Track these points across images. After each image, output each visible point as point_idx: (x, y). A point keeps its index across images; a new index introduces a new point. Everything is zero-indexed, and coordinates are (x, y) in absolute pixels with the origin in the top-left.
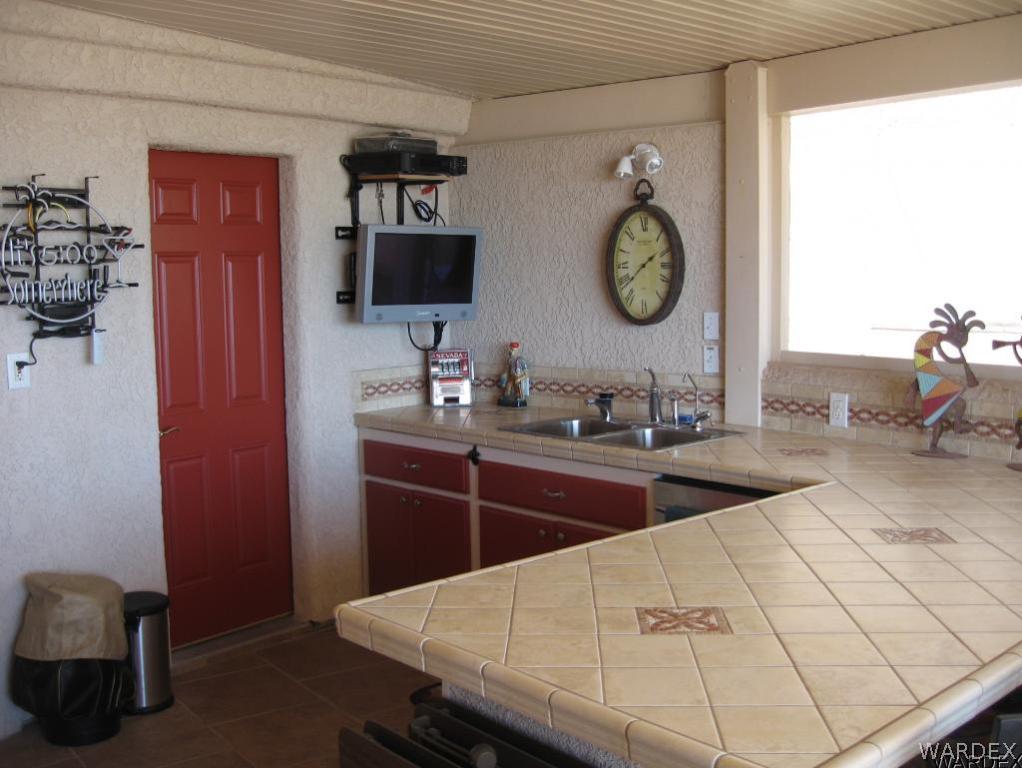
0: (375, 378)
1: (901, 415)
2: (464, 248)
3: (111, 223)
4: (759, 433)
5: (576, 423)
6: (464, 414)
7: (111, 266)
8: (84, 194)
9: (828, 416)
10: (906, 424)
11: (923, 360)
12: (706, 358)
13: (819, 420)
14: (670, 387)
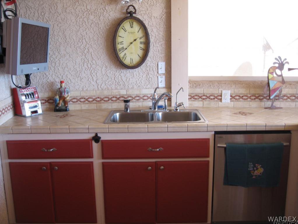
1: (253, 96)
5: (118, 115)
6: (41, 118)
9: (221, 99)
10: (255, 99)
11: (271, 76)
12: (159, 81)
13: (216, 101)
14: (143, 94)
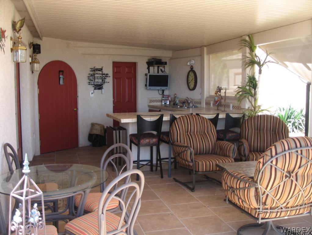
0: (152, 99)
2: (167, 77)
3: (105, 73)
4: (204, 109)
7: (105, 80)
8: (102, 69)
11: (216, 95)
